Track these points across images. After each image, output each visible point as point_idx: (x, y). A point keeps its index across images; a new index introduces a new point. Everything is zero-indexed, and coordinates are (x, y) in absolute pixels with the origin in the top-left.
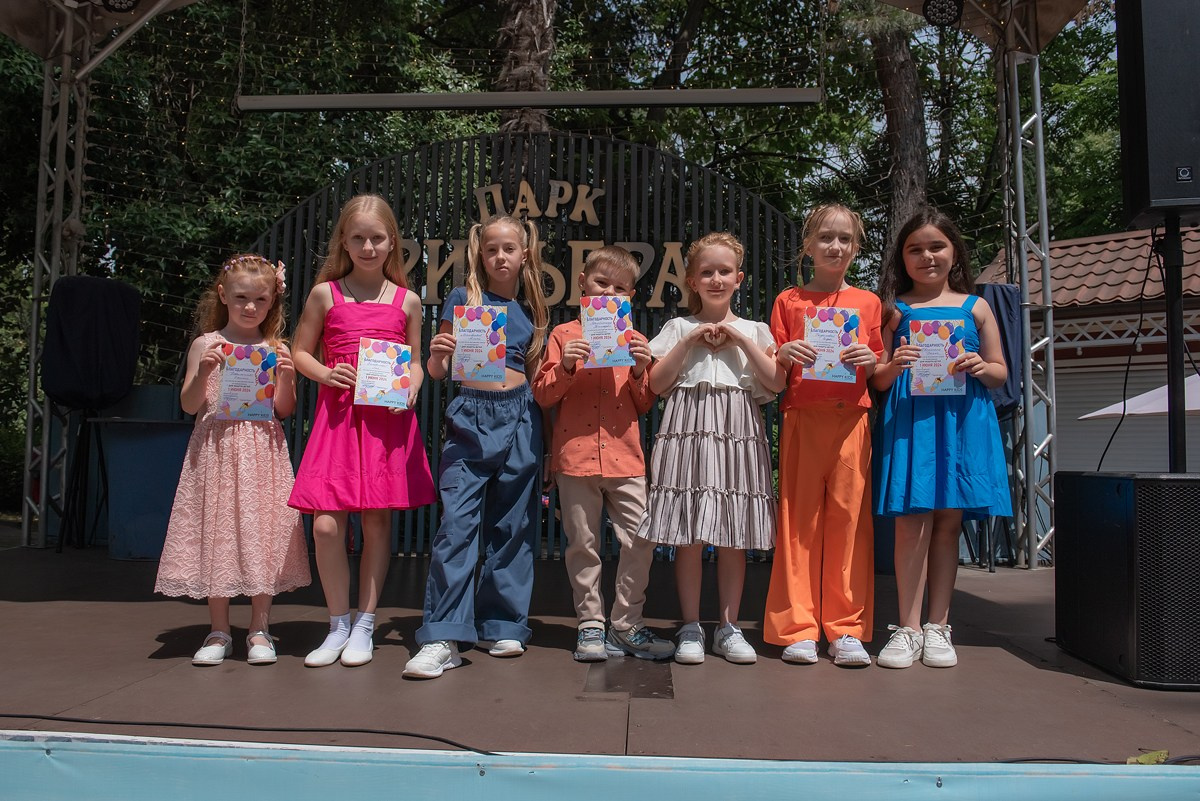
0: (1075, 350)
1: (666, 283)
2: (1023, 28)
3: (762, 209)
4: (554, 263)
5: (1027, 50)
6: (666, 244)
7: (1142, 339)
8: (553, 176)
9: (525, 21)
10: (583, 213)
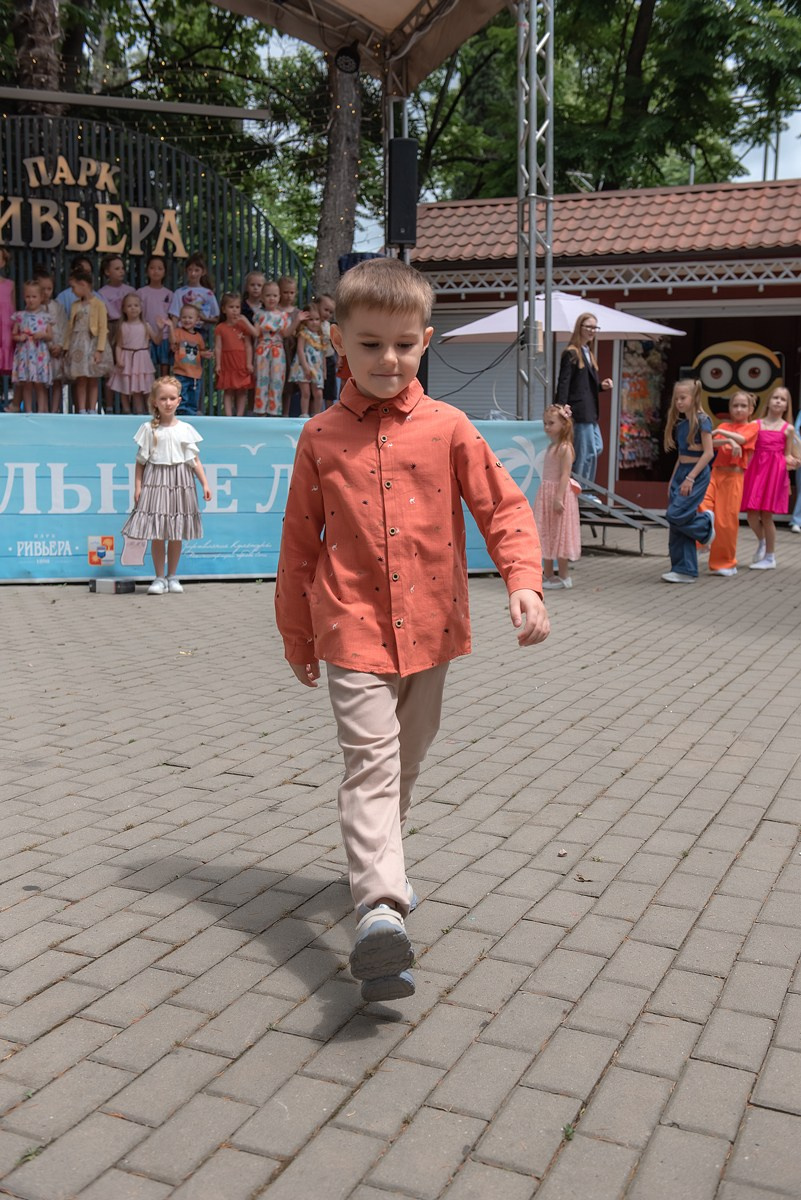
0: (459, 295)
1: (166, 240)
2: (398, 76)
3: (230, 189)
4: (87, 219)
5: (400, 94)
6: (165, 211)
7: (504, 289)
8: (81, 154)
9: (40, 9)
10: (106, 184)
